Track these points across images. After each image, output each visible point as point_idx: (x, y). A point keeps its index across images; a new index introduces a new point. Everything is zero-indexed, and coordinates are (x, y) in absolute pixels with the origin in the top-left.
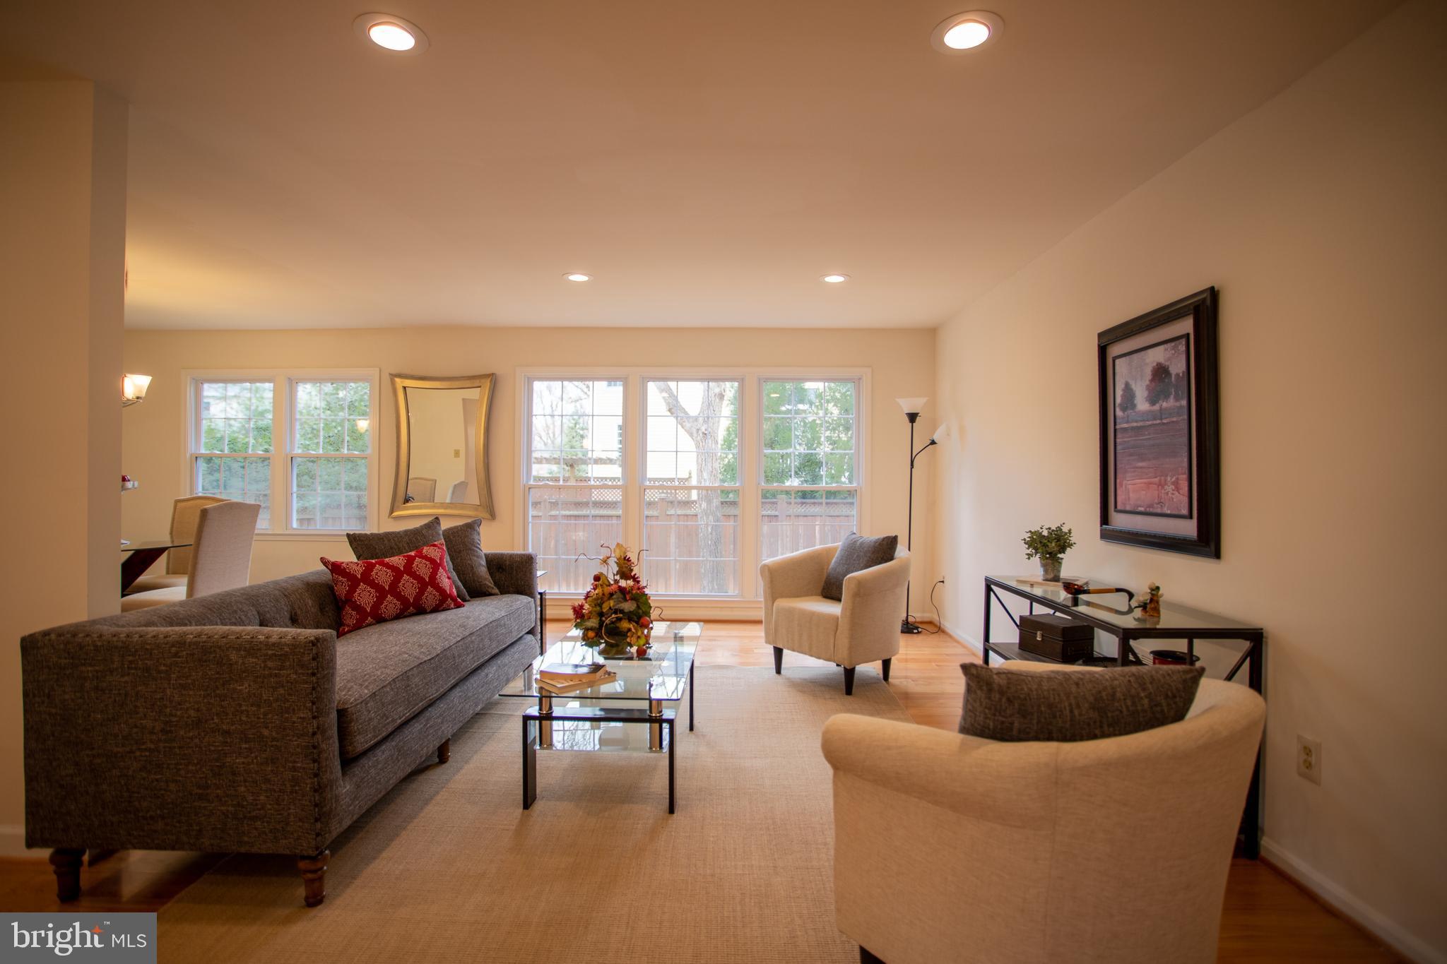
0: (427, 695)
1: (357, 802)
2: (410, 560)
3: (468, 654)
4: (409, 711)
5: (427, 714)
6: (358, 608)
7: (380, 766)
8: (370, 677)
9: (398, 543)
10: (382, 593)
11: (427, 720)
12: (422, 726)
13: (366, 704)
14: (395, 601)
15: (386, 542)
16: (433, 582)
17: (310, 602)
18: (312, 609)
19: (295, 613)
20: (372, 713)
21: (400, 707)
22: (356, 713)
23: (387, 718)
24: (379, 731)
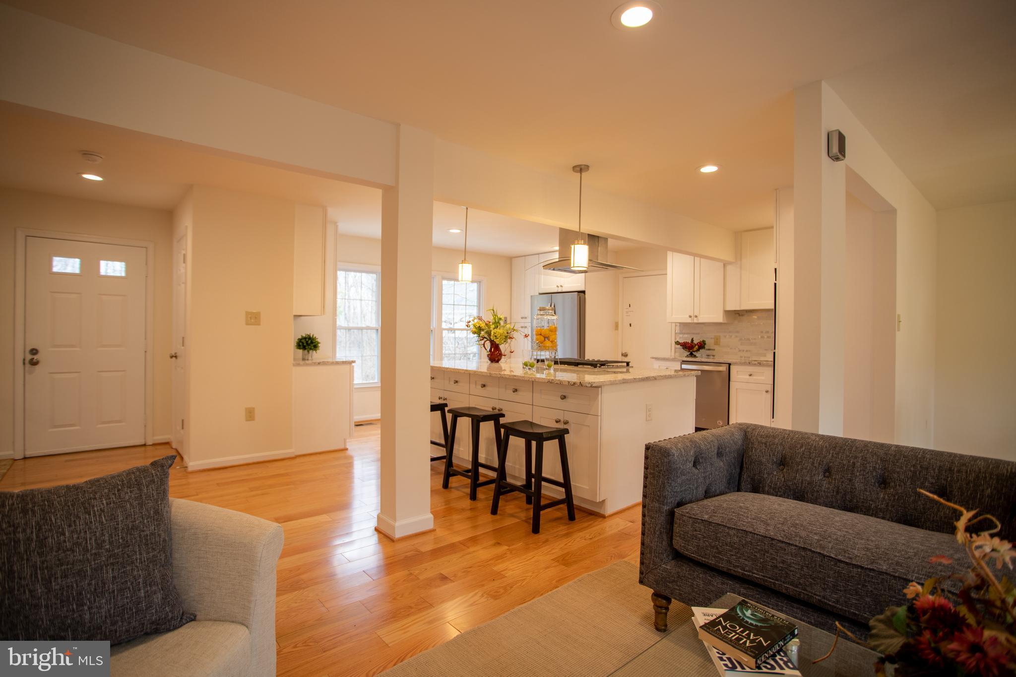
20: (699, 534)
21: (745, 560)
22: (680, 520)
23: (720, 553)
24: (706, 555)
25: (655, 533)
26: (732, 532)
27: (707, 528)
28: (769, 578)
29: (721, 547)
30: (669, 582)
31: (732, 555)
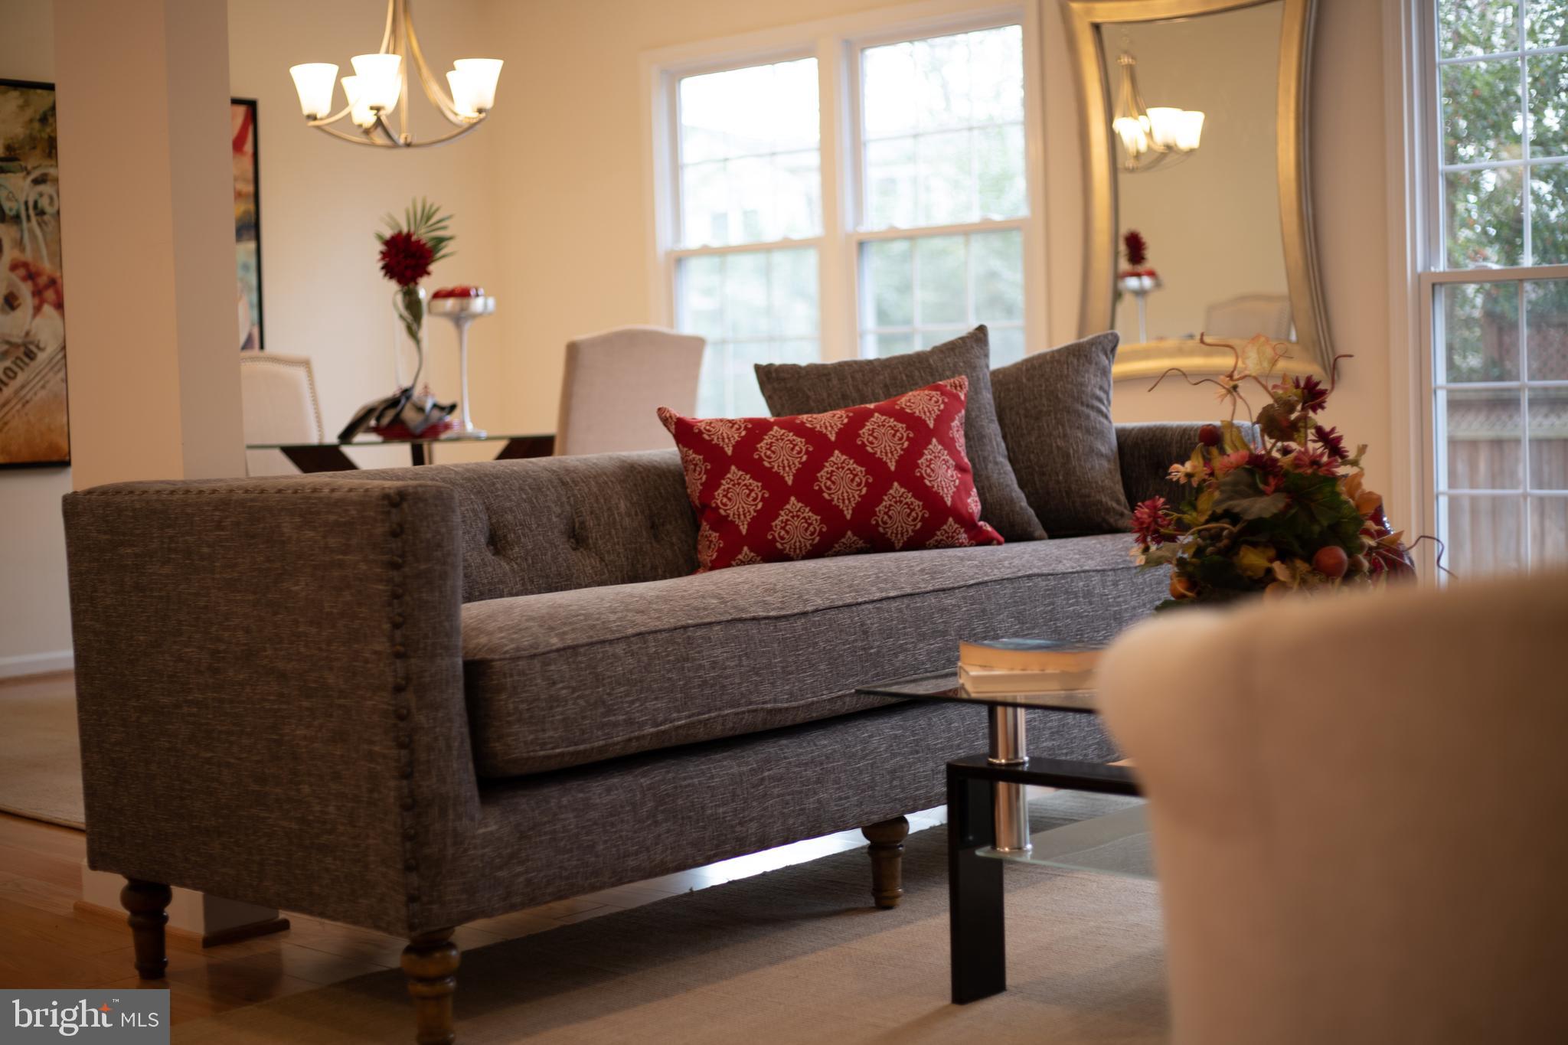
0: (754, 698)
1: (519, 869)
2: (859, 420)
3: (923, 637)
4: (689, 717)
5: (770, 749)
6: (723, 524)
7: (593, 815)
8: (586, 620)
9: (860, 387)
10: (777, 493)
11: (767, 761)
12: (745, 769)
13: (545, 664)
14: (807, 513)
15: (835, 382)
16: (908, 472)
17: (622, 505)
18: (627, 521)
19: (582, 523)
20: (563, 688)
21: (656, 699)
22: (511, 676)
23: (610, 711)
24: (583, 732)
25: (449, 747)
26: (619, 649)
27: (574, 666)
28: (699, 714)
29: (609, 694)
30: (500, 868)
31: (632, 702)
